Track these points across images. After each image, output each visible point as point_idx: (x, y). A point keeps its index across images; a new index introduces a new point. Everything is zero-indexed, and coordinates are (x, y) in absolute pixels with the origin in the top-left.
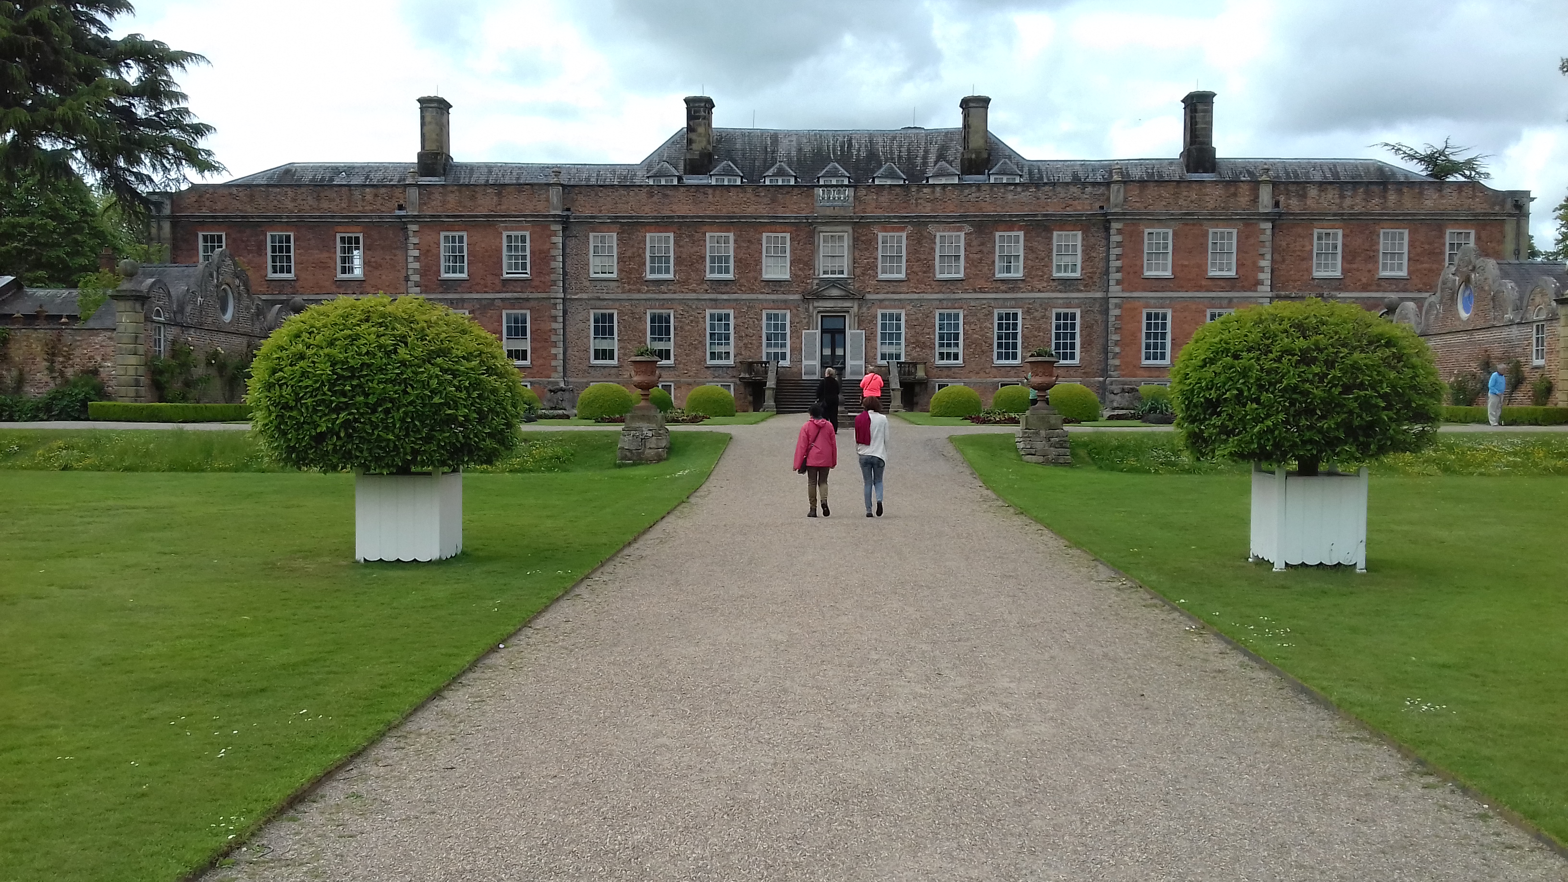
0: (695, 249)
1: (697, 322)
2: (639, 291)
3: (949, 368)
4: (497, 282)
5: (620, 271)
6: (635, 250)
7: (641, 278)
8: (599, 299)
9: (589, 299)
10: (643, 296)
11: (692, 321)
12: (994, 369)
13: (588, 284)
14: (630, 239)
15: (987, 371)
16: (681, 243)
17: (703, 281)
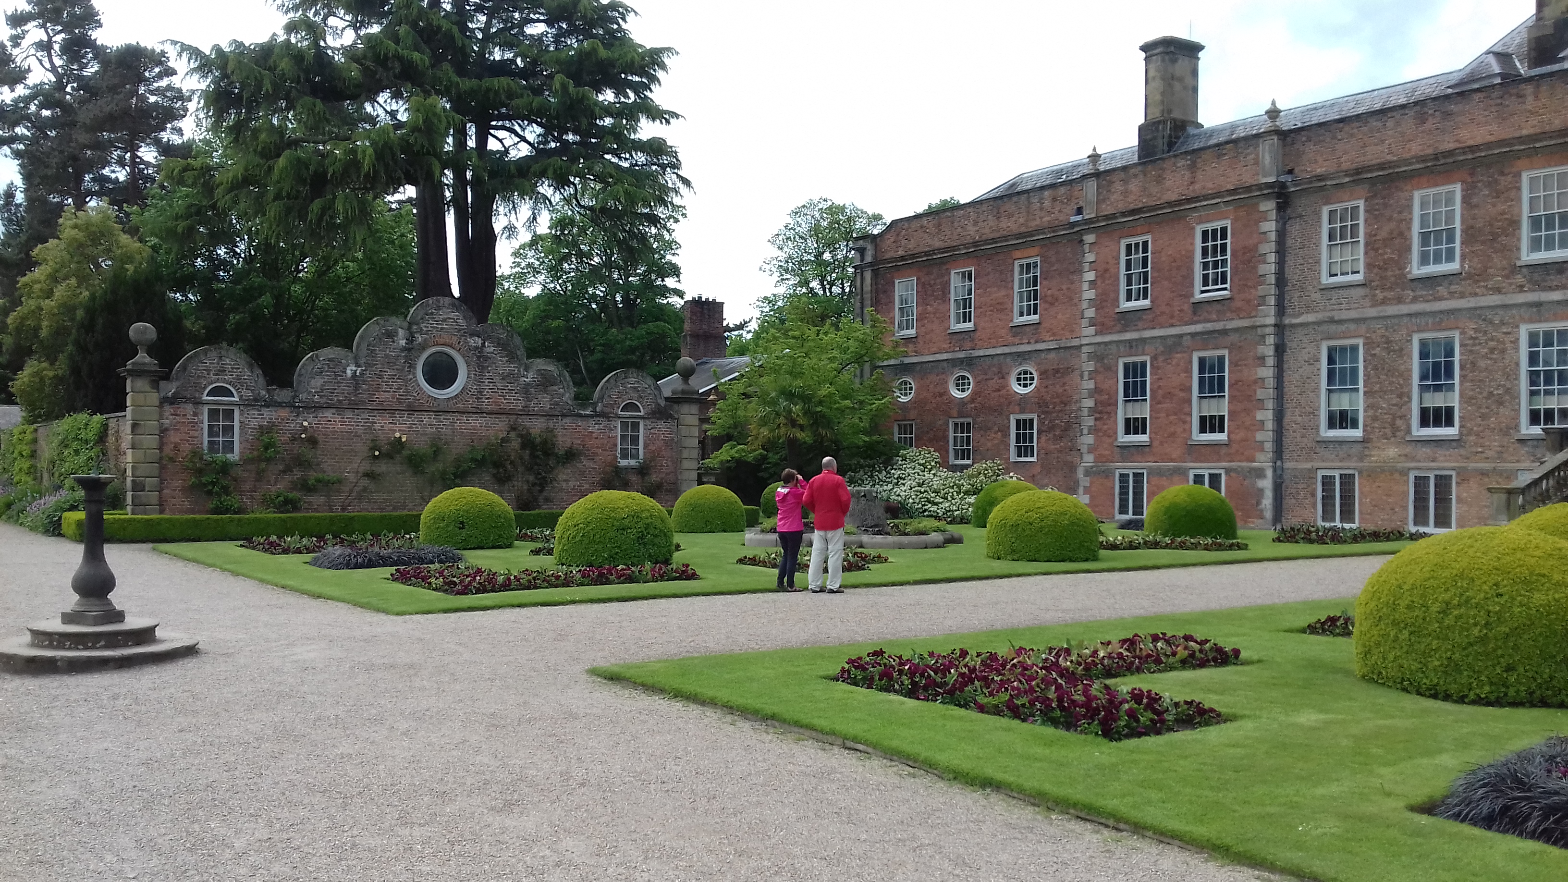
0: (1501, 207)
1: (1503, 351)
2: (1400, 300)
4: (1186, 307)
5: (1369, 266)
6: (1393, 225)
7: (1404, 276)
8: (1332, 321)
9: (1319, 323)
10: (1405, 309)
11: (1492, 350)
13: (1317, 296)
14: (1386, 206)
16: (1475, 200)
17: (1515, 269)
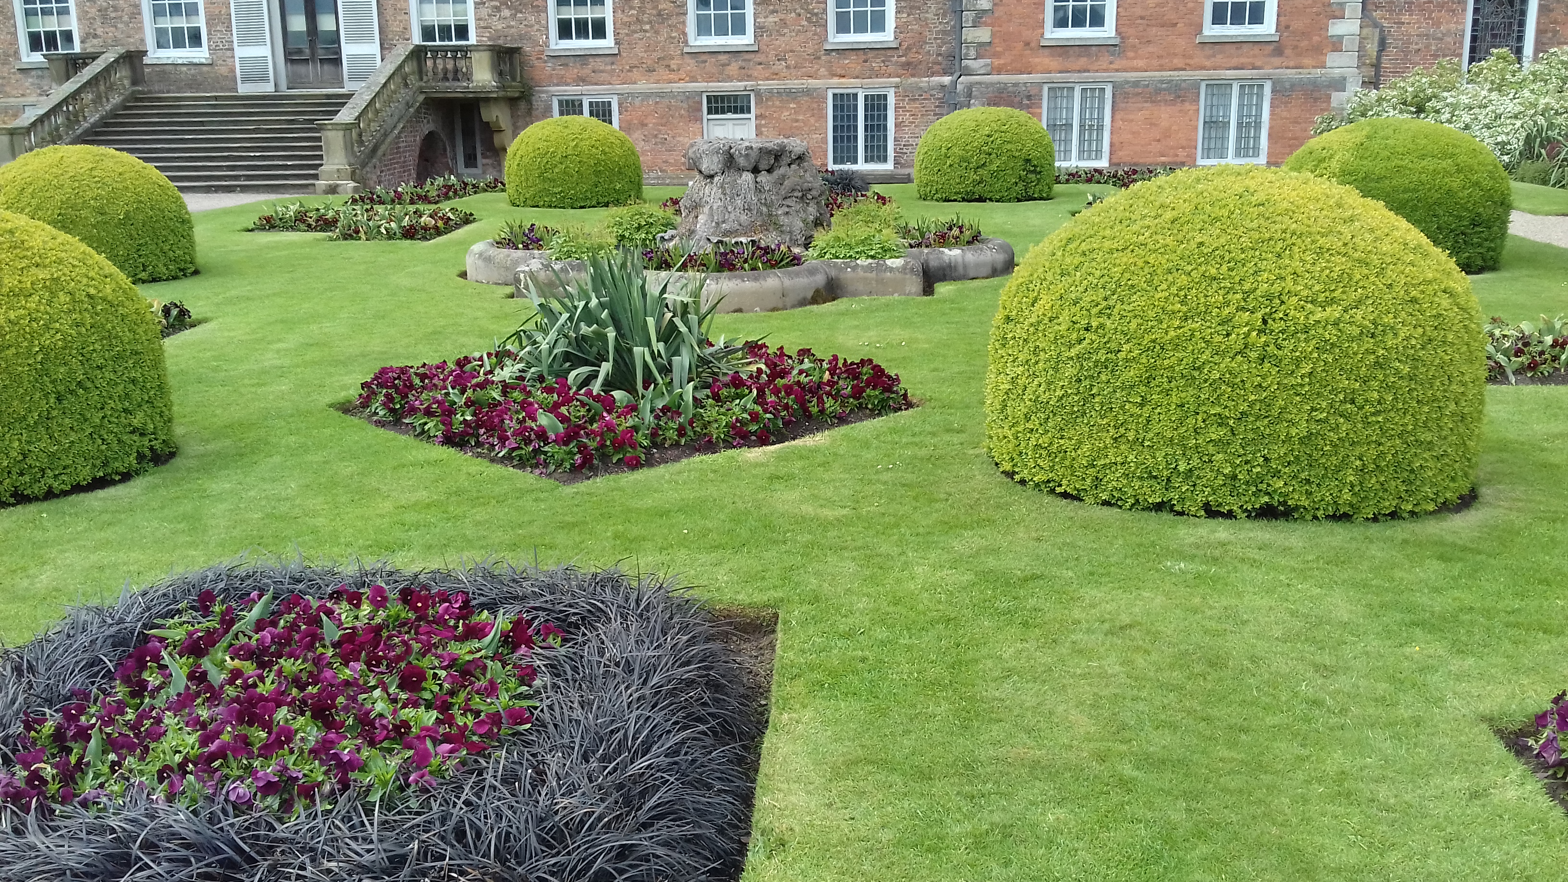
3: (583, 58)
12: (688, 60)
15: (674, 64)
